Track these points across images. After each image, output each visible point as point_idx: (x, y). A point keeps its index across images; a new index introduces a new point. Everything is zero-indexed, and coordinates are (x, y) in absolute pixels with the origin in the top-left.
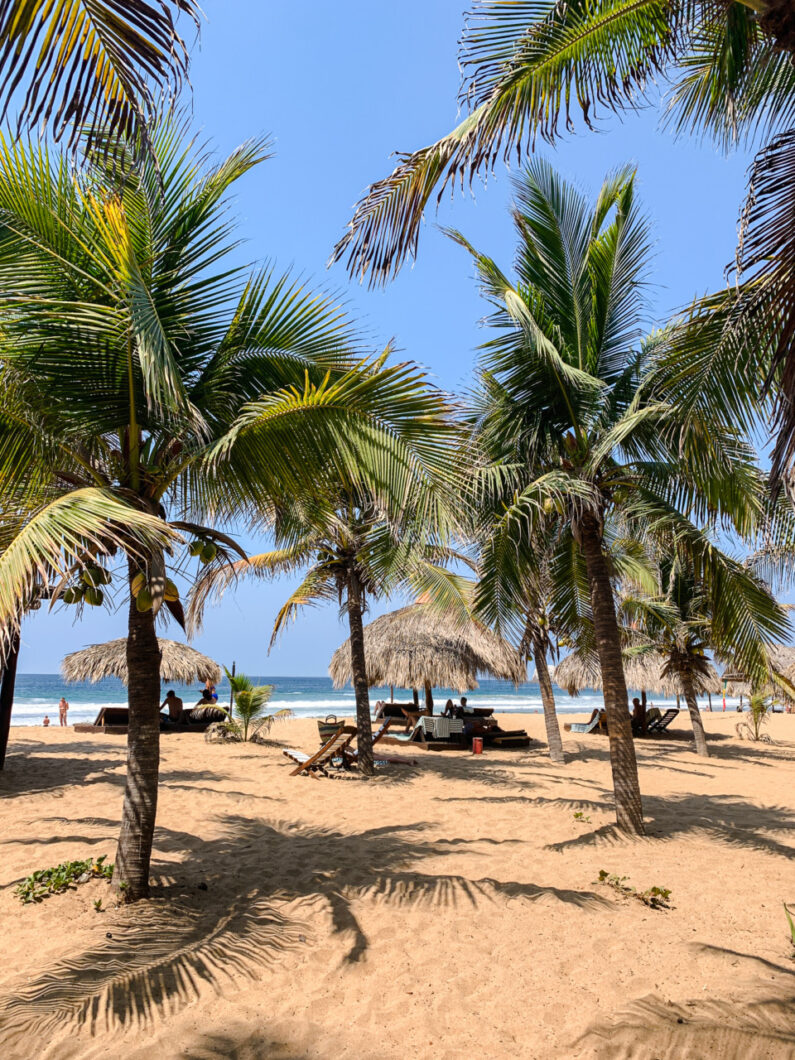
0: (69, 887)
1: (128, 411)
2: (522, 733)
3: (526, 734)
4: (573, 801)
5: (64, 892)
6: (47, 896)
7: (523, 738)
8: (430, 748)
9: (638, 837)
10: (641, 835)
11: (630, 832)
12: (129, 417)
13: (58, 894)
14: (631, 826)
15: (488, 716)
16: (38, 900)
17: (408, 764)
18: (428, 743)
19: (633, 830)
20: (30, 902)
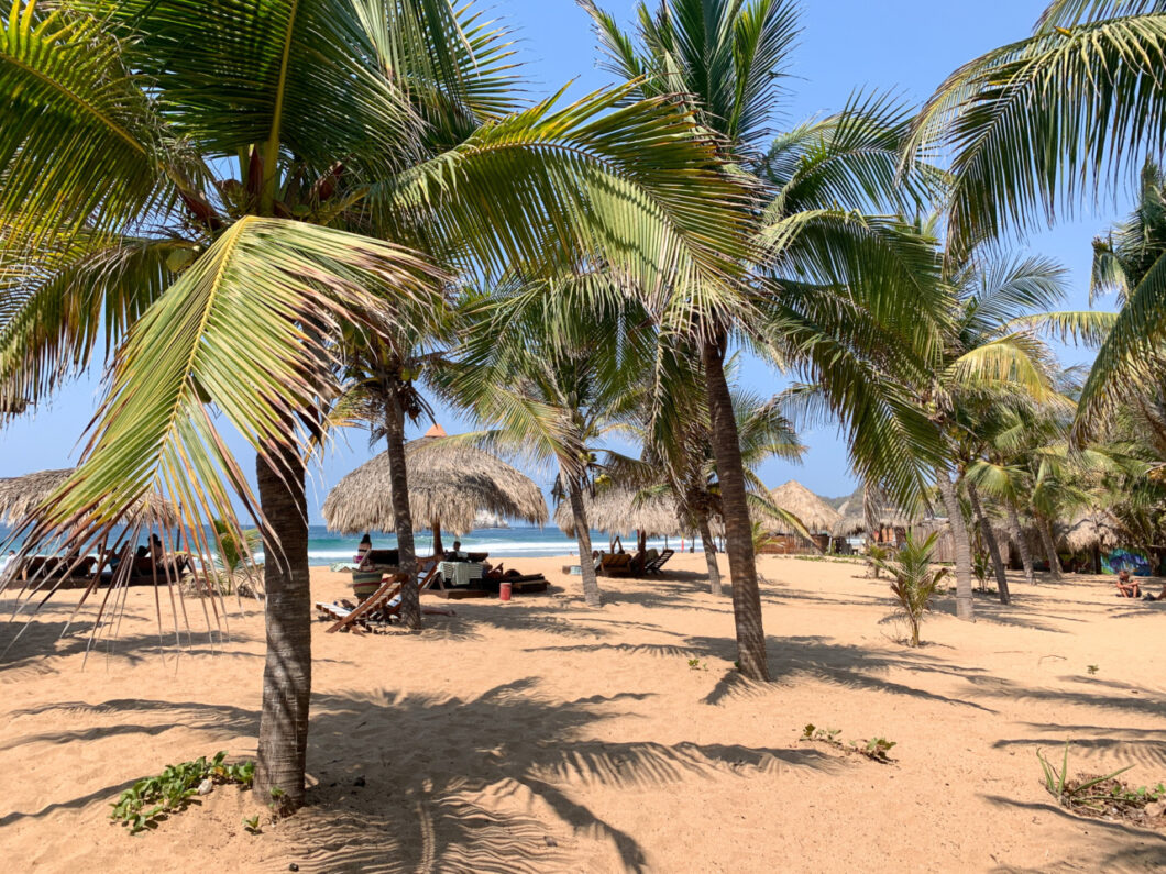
0: (190, 802)
1: (270, 121)
2: (539, 577)
3: (543, 578)
4: (661, 647)
5: (184, 808)
6: (163, 818)
7: (540, 582)
8: (451, 596)
9: (765, 683)
10: (767, 681)
11: (757, 679)
12: (269, 129)
13: (175, 812)
14: (758, 672)
15: (482, 561)
16: (152, 824)
17: (446, 614)
18: (448, 591)
19: (760, 676)
20: (142, 829)
